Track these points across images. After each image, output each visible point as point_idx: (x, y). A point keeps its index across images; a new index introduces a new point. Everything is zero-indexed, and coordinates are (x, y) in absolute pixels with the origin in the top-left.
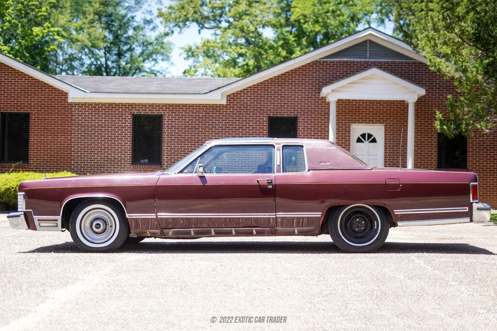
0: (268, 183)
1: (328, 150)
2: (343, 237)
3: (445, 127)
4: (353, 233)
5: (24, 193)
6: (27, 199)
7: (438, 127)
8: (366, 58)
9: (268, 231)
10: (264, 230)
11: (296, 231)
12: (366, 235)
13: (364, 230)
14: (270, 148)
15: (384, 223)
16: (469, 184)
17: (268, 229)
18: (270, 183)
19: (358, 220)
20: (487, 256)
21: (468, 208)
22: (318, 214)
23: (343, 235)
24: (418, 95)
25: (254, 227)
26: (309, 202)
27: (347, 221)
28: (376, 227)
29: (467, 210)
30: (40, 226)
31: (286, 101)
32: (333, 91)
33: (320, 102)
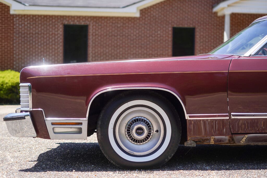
5: (29, 84)
6: (35, 93)
30: (55, 133)
31: (186, 15)
32: (229, 6)
33: (213, 16)
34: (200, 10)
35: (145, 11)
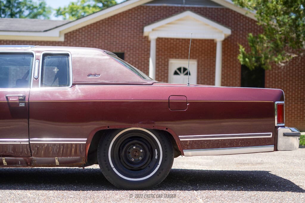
0: (19, 99)
1: (99, 60)
2: (114, 169)
3: (247, 60)
4: (129, 164)
7: (241, 60)
8: (182, 4)
9: (21, 161)
10: (16, 159)
11: (57, 161)
12: (145, 166)
13: (143, 160)
14: (27, 58)
15: (166, 152)
16: (274, 103)
17: (21, 159)
18: (23, 100)
19: (134, 147)
20: (295, 194)
21: (271, 133)
22: (82, 141)
23: (115, 167)
24: (225, 35)
25: (4, 156)
26: (72, 124)
27: (121, 148)
28: (156, 157)
29: (271, 136)
31: (115, 40)
32: (153, 30)
33: (143, 40)
34: (129, 34)
35: (71, 34)
